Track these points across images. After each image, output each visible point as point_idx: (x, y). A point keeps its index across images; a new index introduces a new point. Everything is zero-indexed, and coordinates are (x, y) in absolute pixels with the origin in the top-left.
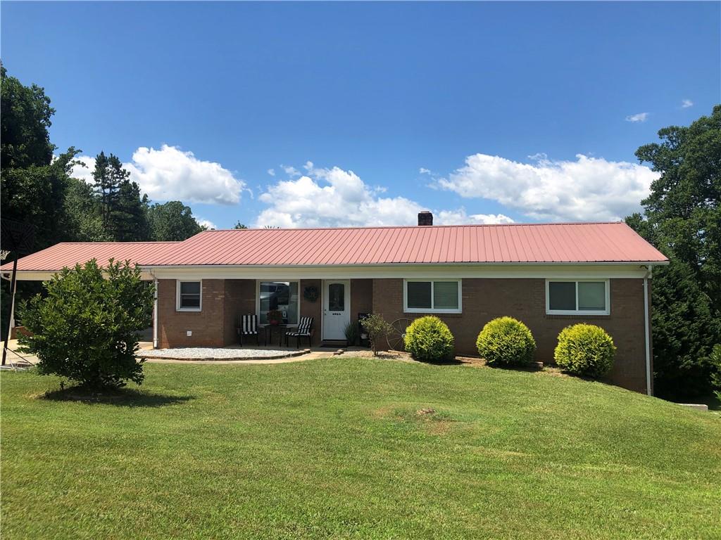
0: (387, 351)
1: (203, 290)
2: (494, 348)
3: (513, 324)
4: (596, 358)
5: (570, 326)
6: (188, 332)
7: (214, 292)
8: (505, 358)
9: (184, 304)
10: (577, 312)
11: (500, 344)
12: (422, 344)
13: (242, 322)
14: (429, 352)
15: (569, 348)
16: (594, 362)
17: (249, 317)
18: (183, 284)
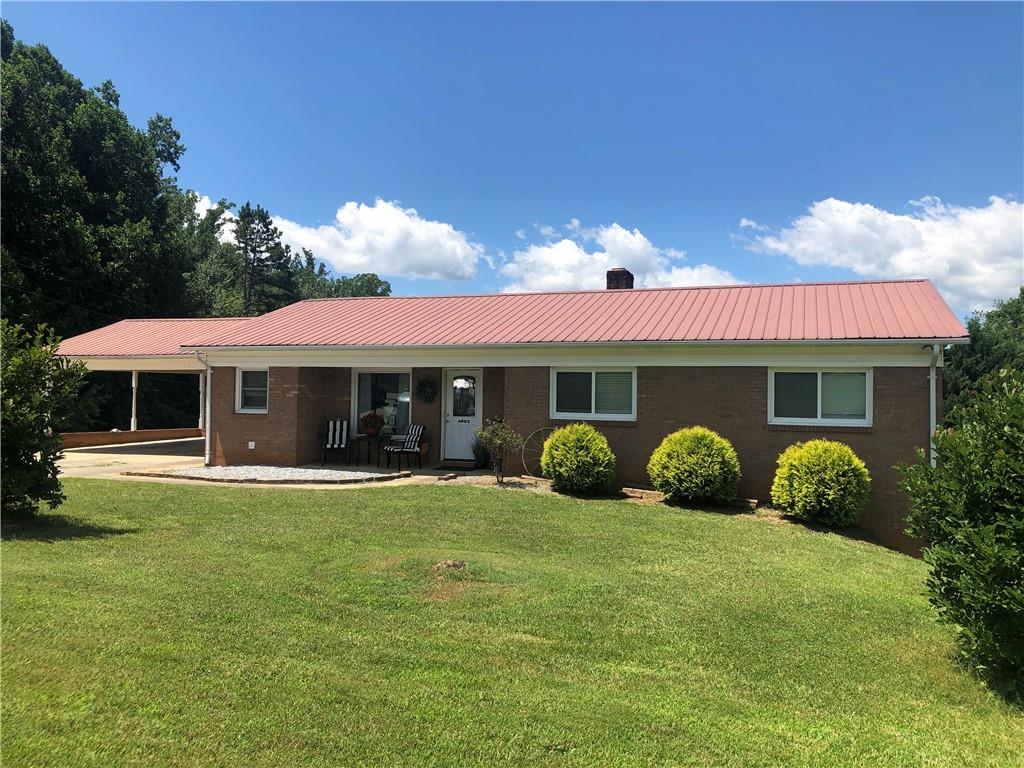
0: (520, 476)
1: (271, 383)
2: (670, 475)
3: (704, 438)
4: (831, 495)
5: (799, 443)
6: (250, 443)
7: (285, 386)
8: (686, 490)
9: (246, 403)
10: (819, 421)
11: (678, 469)
12: (561, 466)
13: (328, 430)
14: (570, 478)
15: (791, 478)
16: (828, 502)
17: (338, 423)
18: (245, 374)
